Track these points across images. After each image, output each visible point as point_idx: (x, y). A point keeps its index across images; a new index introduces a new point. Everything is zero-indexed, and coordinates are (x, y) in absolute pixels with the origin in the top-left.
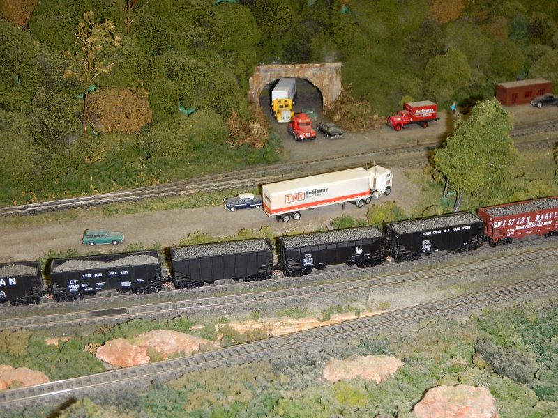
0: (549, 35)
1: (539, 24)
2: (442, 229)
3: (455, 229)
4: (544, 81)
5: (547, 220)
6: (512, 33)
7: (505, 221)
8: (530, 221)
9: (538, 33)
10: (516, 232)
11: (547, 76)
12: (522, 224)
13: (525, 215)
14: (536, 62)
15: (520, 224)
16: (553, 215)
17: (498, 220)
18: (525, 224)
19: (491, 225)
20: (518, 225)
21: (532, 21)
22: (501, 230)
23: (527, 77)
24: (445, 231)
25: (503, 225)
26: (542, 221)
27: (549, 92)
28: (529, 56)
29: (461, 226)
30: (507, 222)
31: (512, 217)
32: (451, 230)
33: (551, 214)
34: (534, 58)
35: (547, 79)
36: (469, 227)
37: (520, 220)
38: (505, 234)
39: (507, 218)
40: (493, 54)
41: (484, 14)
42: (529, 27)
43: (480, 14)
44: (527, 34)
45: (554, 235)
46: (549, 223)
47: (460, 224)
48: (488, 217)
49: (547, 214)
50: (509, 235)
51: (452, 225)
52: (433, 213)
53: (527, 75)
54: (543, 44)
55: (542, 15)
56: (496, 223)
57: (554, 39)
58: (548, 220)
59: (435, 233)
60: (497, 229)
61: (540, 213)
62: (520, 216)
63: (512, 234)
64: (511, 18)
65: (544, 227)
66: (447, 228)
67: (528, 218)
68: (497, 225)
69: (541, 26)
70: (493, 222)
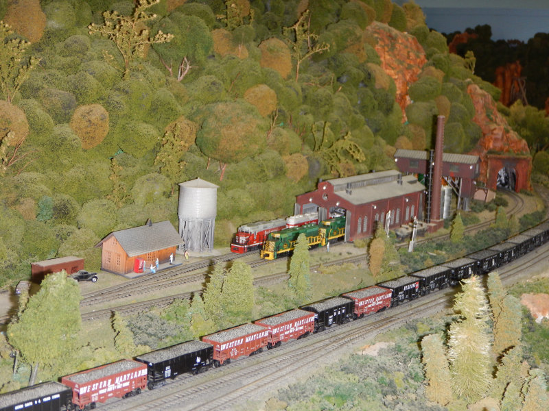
0: (73, 215)
1: (65, 205)
2: (33, 401)
3: (45, 400)
4: (76, 259)
5: (124, 382)
6: (39, 214)
7: (89, 386)
8: (112, 383)
9: (64, 214)
10: (100, 396)
11: (77, 253)
12: (104, 388)
13: (106, 378)
14: (65, 241)
15: (103, 388)
16: (130, 377)
17: (84, 385)
18: (107, 387)
19: (76, 392)
20: (101, 389)
21: (58, 202)
22: (87, 395)
23: (57, 256)
24: (36, 402)
25: (88, 391)
26: (121, 383)
27: (83, 269)
28: (58, 236)
29: (51, 396)
30: (92, 387)
31: (95, 382)
32: (42, 400)
33: (129, 375)
34: (62, 238)
35: (78, 256)
36: (58, 396)
37: (103, 384)
38: (90, 399)
39: (91, 383)
40: (25, 235)
41: (13, 196)
42: (55, 208)
43: (9, 196)
44: (53, 215)
45: (131, 396)
46: (127, 384)
47: (49, 393)
48: (74, 384)
49: (125, 376)
50: (93, 400)
51: (42, 395)
52: (12, 389)
53: (57, 254)
54: (69, 224)
55: (66, 197)
56: (81, 389)
57: (78, 219)
58: (127, 381)
59: (27, 405)
60: (84, 395)
61: (119, 375)
62: (102, 380)
63: (96, 399)
64: (38, 200)
65: (123, 388)
66: (37, 399)
67: (110, 381)
68: (83, 391)
69: (66, 207)
70: (79, 389)
